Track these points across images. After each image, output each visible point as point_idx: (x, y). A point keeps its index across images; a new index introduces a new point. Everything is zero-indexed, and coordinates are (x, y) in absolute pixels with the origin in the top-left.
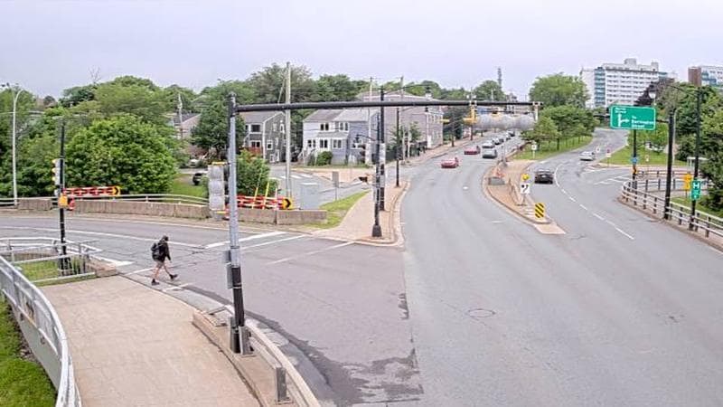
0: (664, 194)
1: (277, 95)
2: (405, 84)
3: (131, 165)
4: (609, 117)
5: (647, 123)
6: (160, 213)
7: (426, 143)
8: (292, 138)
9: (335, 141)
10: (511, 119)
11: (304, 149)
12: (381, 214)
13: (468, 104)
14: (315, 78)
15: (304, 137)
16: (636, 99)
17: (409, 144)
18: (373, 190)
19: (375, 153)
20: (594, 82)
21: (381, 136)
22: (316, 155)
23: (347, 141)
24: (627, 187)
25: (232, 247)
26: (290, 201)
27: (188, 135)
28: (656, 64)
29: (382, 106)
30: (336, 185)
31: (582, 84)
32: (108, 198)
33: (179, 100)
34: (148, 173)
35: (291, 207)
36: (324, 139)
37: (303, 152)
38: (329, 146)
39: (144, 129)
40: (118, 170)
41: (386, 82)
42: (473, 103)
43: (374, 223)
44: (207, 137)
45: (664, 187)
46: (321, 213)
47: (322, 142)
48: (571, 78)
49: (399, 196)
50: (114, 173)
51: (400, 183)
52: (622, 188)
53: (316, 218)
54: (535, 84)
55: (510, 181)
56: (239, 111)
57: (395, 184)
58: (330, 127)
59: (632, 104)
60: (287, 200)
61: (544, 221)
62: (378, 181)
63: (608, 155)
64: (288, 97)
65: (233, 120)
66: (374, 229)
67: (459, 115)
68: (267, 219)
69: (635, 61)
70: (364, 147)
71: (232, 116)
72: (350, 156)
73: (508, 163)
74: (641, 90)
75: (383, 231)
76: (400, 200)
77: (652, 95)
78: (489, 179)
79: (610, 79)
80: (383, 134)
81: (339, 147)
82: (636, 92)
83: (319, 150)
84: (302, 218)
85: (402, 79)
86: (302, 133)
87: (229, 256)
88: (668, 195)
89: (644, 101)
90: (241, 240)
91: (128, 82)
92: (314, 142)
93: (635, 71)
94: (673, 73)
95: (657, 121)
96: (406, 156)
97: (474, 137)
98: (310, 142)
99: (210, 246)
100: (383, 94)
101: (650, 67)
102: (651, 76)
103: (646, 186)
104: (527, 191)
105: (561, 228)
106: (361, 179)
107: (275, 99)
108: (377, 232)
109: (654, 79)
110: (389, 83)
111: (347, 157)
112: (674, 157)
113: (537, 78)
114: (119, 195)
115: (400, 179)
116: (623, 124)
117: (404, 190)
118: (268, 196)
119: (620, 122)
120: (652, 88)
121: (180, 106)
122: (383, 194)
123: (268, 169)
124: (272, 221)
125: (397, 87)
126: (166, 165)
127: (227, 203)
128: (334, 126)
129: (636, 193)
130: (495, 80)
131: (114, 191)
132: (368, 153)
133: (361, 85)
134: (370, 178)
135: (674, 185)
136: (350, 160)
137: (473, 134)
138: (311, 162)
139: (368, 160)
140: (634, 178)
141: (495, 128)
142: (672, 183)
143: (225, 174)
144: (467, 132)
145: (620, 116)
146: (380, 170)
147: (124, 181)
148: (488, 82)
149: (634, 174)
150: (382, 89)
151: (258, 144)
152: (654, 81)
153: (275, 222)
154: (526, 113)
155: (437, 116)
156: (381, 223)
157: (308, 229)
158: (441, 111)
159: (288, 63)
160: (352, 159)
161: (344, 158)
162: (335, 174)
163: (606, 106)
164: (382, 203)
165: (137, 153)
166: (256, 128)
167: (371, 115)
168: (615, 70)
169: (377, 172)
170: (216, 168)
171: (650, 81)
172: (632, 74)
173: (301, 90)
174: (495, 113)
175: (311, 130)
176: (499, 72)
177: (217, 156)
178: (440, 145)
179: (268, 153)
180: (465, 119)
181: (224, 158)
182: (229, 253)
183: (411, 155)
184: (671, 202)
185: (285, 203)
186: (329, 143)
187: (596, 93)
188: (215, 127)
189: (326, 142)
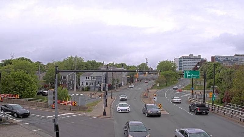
0: (203, 99)
1: (72, 67)
2: (115, 64)
3: (22, 88)
4: (184, 74)
5: (196, 76)
6: (32, 105)
7: (122, 84)
8: (77, 81)
9: (91, 83)
10: (150, 76)
11: (80, 85)
12: (106, 108)
13: (136, 71)
14: (85, 61)
15: (81, 81)
16: (193, 68)
17: (116, 84)
18: (103, 100)
19: (104, 87)
20: (179, 63)
21: (106, 82)
22: (84, 88)
23: (95, 83)
24: (190, 98)
25: (55, 118)
26: (76, 102)
27: (42, 79)
28: (200, 56)
29: (107, 72)
30: (91, 97)
31: (175, 64)
32: (15, 98)
33: (39, 67)
34: (28, 90)
35: (76, 105)
36: (87, 82)
37: (80, 86)
38: (89, 84)
39: (27, 76)
40: (18, 89)
41: (109, 63)
42: (137, 71)
43: (104, 111)
44: (48, 80)
45: (203, 97)
46: (86, 107)
47: (86, 83)
48: (171, 61)
49: (112, 102)
50: (17, 90)
51: (113, 98)
52: (188, 98)
53: (84, 109)
54: (159, 64)
55: (150, 97)
56: (59, 72)
57: (111, 98)
58: (89, 78)
59: (192, 69)
60: (74, 103)
61: (162, 110)
62: (105, 97)
63: (184, 87)
64: (76, 68)
65: (57, 75)
66: (104, 113)
67: (133, 75)
68: (67, 109)
69: (193, 55)
70: (100, 85)
71: (56, 74)
72: (96, 88)
73: (149, 91)
74: (195, 65)
75: (106, 113)
76: (113, 103)
77: (198, 67)
78: (143, 96)
79: (184, 61)
80: (107, 81)
81: (92, 85)
82: (193, 66)
83: (85, 86)
84: (79, 108)
85: (114, 62)
86: (80, 79)
87: (54, 121)
88: (204, 99)
89: (196, 68)
90: (58, 115)
91: (23, 59)
92: (84, 83)
93: (193, 59)
94: (206, 59)
95: (200, 75)
96: (115, 88)
97: (138, 82)
98: (82, 83)
99: (48, 117)
100: (107, 67)
101: (197, 57)
102: (198, 60)
103: (197, 97)
104: (156, 100)
105: (167, 112)
106: (99, 96)
107: (71, 68)
108: (105, 114)
109: (199, 61)
110: (110, 63)
111: (95, 88)
112: (206, 87)
113: (160, 62)
114: (18, 98)
115: (113, 96)
116: (188, 77)
117: (114, 100)
118: (68, 101)
119: (187, 76)
120: (198, 64)
121: (40, 69)
122: (107, 101)
123: (68, 92)
124: (69, 109)
125: (112, 65)
126: (34, 88)
127: (54, 103)
128: (91, 78)
129: (193, 99)
130: (145, 63)
131: (17, 96)
132: (102, 87)
133: (101, 64)
134: (102, 96)
135: (206, 96)
136: (96, 89)
137: (138, 81)
138: (83, 90)
139: (102, 89)
140: (192, 94)
141: (145, 79)
142: (205, 96)
143: (54, 93)
144: (135, 80)
145: (187, 74)
146: (106, 93)
147: (20, 93)
148: (143, 63)
149: (192, 93)
150: (107, 66)
151: (65, 83)
152: (199, 62)
153: (70, 109)
154: (155, 74)
155: (125, 75)
156: (106, 111)
157: (81, 112)
158: (127, 73)
159: (76, 56)
160: (97, 89)
161: (94, 89)
162: (91, 94)
163: (183, 70)
164: (107, 104)
165: (25, 84)
166: (65, 78)
167: (103, 74)
168: (186, 58)
169: (105, 94)
170: (50, 91)
171: (198, 62)
172: (192, 60)
173: (80, 65)
174: (145, 74)
175: (83, 79)
176: (147, 60)
177: (51, 87)
178: (126, 85)
179: (68, 86)
180: (135, 76)
181: (53, 87)
182: (55, 120)
183: (116, 88)
184: (205, 102)
185: (74, 104)
186: (89, 83)
187: (179, 66)
188: (51, 76)
189: (88, 83)
